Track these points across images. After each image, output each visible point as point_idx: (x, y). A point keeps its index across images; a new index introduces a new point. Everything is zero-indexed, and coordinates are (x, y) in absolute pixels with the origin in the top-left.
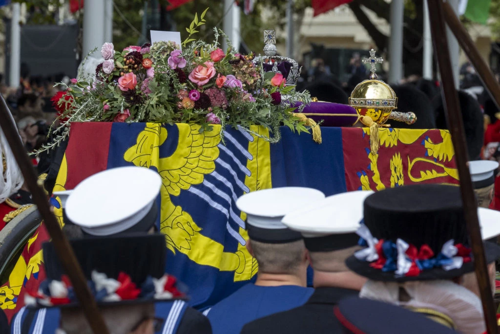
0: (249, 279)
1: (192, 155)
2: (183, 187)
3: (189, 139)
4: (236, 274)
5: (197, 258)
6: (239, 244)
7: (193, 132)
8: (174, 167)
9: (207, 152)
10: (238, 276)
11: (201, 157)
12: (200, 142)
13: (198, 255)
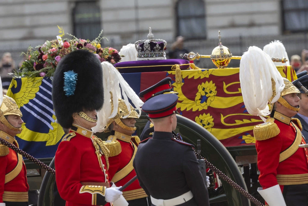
0: (55, 144)
1: (27, 91)
2: (21, 106)
3: (26, 85)
4: (47, 143)
5: (21, 136)
6: (50, 129)
7: (29, 81)
8: (19, 97)
9: (34, 90)
10: (48, 144)
11: (31, 92)
12: (31, 85)
13: (22, 135)
